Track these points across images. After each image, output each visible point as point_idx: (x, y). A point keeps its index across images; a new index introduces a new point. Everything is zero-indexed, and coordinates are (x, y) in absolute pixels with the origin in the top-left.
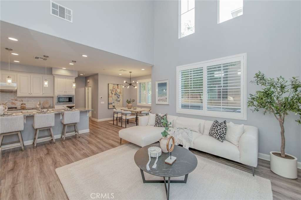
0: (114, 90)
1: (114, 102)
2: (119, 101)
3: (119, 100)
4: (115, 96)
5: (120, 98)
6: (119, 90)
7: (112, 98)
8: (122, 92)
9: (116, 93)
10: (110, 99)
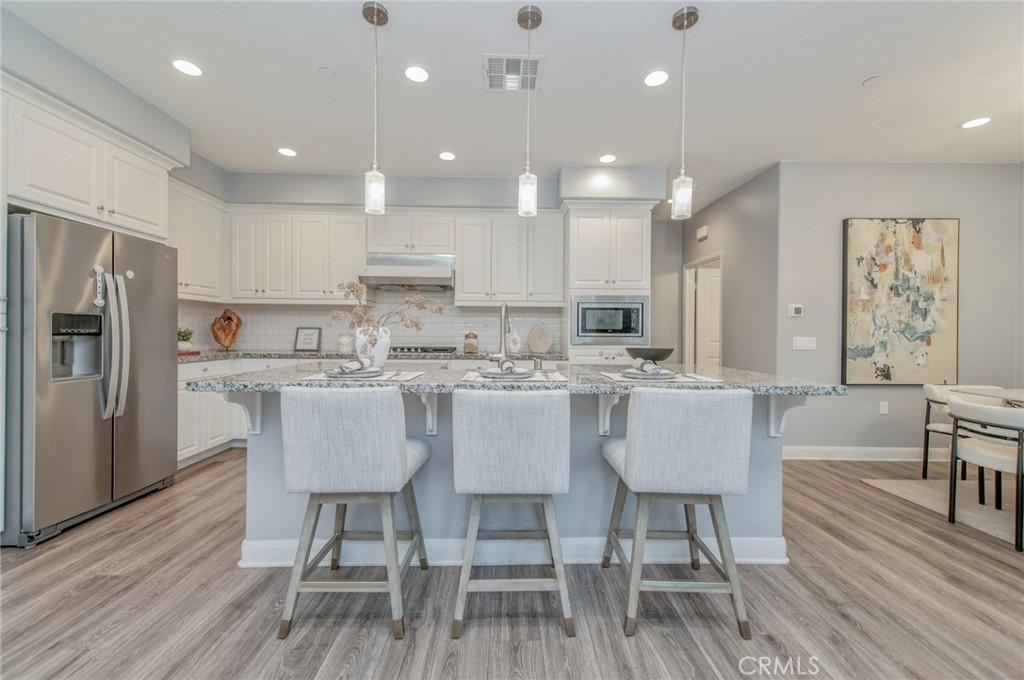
0: (891, 258)
1: (884, 344)
2: (926, 338)
3: (928, 333)
4: (896, 300)
5: (933, 313)
6: (923, 261)
7: (868, 317)
8: (950, 270)
9: (908, 279)
10: (859, 320)
